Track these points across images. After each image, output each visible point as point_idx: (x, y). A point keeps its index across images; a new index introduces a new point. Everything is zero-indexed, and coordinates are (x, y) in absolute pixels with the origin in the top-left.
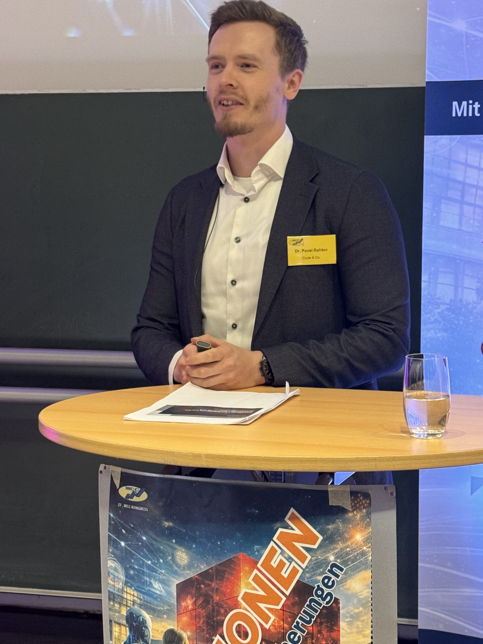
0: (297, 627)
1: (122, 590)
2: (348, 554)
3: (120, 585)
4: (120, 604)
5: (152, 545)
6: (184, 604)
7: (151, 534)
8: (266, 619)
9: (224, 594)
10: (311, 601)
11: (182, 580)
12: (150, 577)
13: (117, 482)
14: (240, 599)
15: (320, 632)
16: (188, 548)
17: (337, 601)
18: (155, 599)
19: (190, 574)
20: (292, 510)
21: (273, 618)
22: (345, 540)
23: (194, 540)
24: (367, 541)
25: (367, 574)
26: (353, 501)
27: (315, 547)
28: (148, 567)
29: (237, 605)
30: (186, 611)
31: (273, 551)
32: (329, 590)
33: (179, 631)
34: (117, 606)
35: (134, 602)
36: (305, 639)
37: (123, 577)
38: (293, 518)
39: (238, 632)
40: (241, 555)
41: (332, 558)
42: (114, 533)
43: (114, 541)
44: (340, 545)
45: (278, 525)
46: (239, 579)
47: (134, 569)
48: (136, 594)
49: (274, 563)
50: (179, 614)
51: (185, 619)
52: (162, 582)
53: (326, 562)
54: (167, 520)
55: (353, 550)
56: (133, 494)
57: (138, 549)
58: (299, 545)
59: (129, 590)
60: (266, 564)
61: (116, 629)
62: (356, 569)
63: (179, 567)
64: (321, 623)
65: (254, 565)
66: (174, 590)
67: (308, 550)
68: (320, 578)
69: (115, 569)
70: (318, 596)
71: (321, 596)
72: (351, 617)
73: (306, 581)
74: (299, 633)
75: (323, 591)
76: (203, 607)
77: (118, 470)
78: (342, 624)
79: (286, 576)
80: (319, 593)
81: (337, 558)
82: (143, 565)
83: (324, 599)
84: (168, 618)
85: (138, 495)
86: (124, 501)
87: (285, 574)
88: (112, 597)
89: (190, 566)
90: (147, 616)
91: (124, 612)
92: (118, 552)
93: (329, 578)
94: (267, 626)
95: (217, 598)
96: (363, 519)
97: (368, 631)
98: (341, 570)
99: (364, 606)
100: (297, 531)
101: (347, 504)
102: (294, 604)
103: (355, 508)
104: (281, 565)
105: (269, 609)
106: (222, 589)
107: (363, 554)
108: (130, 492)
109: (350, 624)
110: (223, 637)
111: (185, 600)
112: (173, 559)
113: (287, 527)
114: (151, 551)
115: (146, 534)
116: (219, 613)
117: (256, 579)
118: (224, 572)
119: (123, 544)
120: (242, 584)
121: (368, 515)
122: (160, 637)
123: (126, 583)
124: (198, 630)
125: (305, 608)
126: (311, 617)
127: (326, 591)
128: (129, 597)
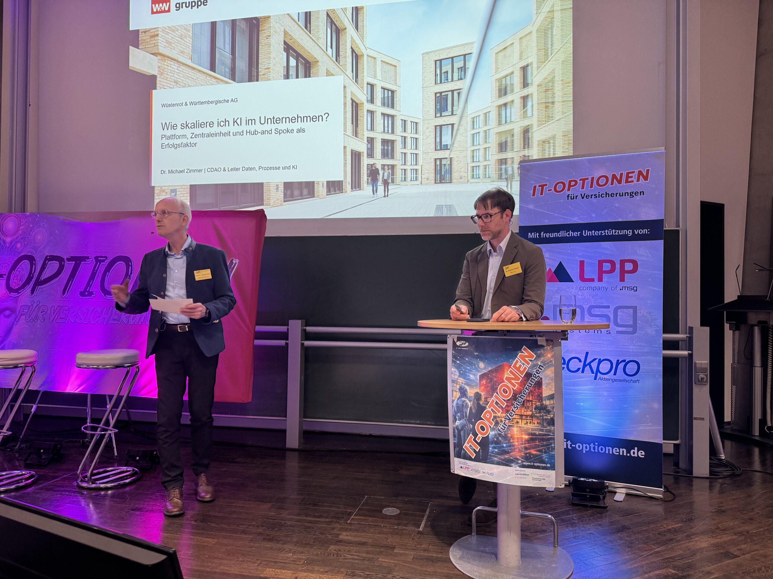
0: (526, 389)
1: (458, 379)
2: (545, 361)
3: (456, 377)
4: (456, 384)
5: (470, 361)
6: (482, 382)
7: (470, 357)
8: (514, 386)
9: (498, 378)
10: (531, 379)
11: (482, 373)
12: (469, 373)
13: (456, 340)
14: (504, 379)
15: (535, 390)
16: (484, 362)
17: (541, 379)
18: (471, 381)
19: (485, 371)
20: (524, 346)
21: (517, 385)
22: (544, 357)
23: (486, 359)
24: (552, 357)
25: (553, 368)
26: (546, 343)
27: (533, 359)
28: (468, 369)
29: (503, 382)
30: (483, 385)
31: (517, 361)
32: (538, 375)
33: (480, 392)
34: (455, 385)
35: (462, 383)
36: (529, 393)
37: (458, 374)
38: (525, 349)
39: (504, 391)
40: (505, 363)
41: (539, 363)
42: (454, 358)
43: (455, 361)
44: (542, 358)
45: (519, 352)
46: (504, 372)
47: (462, 371)
48: (463, 380)
49: (517, 366)
50: (480, 386)
51: (482, 388)
52: (474, 375)
53: (537, 364)
54: (476, 352)
55: (547, 360)
56: (463, 344)
57: (464, 363)
58: (527, 359)
59: (460, 378)
60: (515, 366)
61: (455, 393)
62: (549, 367)
63: (480, 369)
64: (535, 387)
65: (510, 366)
66: (478, 377)
67: (530, 360)
68: (535, 370)
69: (455, 371)
70: (534, 377)
71: (535, 377)
72: (547, 384)
73: (529, 372)
74: (527, 391)
75: (536, 375)
76: (489, 383)
77: (456, 336)
78: (543, 387)
79: (522, 370)
80: (535, 376)
81: (541, 363)
82: (466, 369)
83: (536, 378)
84: (476, 388)
85: (464, 344)
86: (458, 347)
87: (522, 369)
88: (453, 381)
89: (484, 368)
90: (467, 387)
91: (458, 387)
92: (456, 365)
93: (539, 370)
94: (515, 389)
95: (495, 379)
96: (550, 349)
97: (554, 389)
98: (543, 367)
99: (552, 380)
100: (526, 354)
101: (544, 343)
102: (525, 380)
103: (547, 345)
104: (520, 366)
105: (515, 382)
106: (498, 376)
107: (551, 361)
108: (461, 343)
109: (546, 387)
110: (498, 394)
111: (482, 381)
112: (478, 366)
113: (522, 352)
114: (469, 364)
115: (467, 357)
116: (496, 385)
117: (511, 372)
118: (498, 370)
119: (458, 362)
120: (505, 374)
121: (553, 348)
122: (473, 395)
123: (459, 376)
124: (488, 391)
125: (529, 382)
126: (532, 385)
127: (537, 375)
128: (460, 381)
